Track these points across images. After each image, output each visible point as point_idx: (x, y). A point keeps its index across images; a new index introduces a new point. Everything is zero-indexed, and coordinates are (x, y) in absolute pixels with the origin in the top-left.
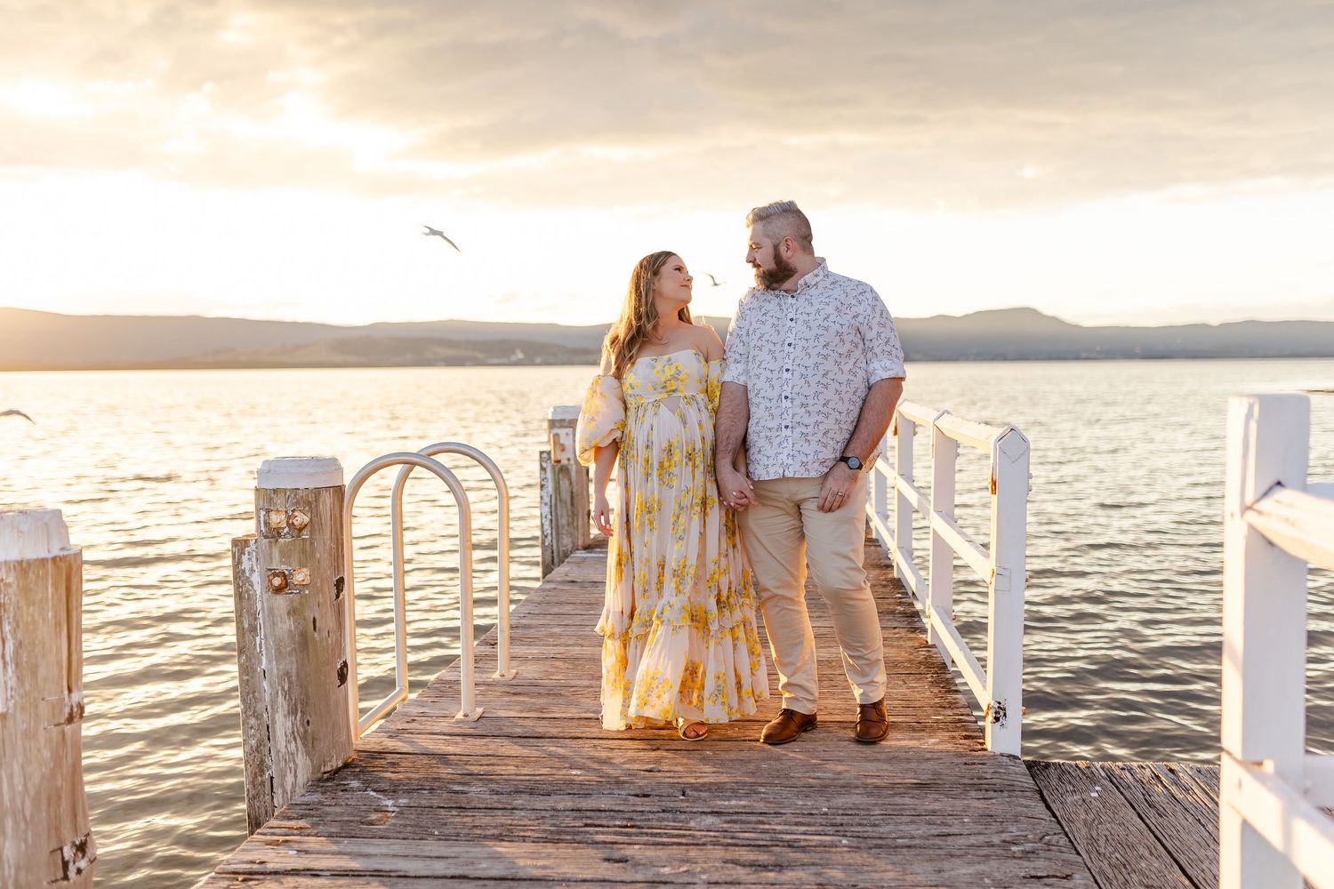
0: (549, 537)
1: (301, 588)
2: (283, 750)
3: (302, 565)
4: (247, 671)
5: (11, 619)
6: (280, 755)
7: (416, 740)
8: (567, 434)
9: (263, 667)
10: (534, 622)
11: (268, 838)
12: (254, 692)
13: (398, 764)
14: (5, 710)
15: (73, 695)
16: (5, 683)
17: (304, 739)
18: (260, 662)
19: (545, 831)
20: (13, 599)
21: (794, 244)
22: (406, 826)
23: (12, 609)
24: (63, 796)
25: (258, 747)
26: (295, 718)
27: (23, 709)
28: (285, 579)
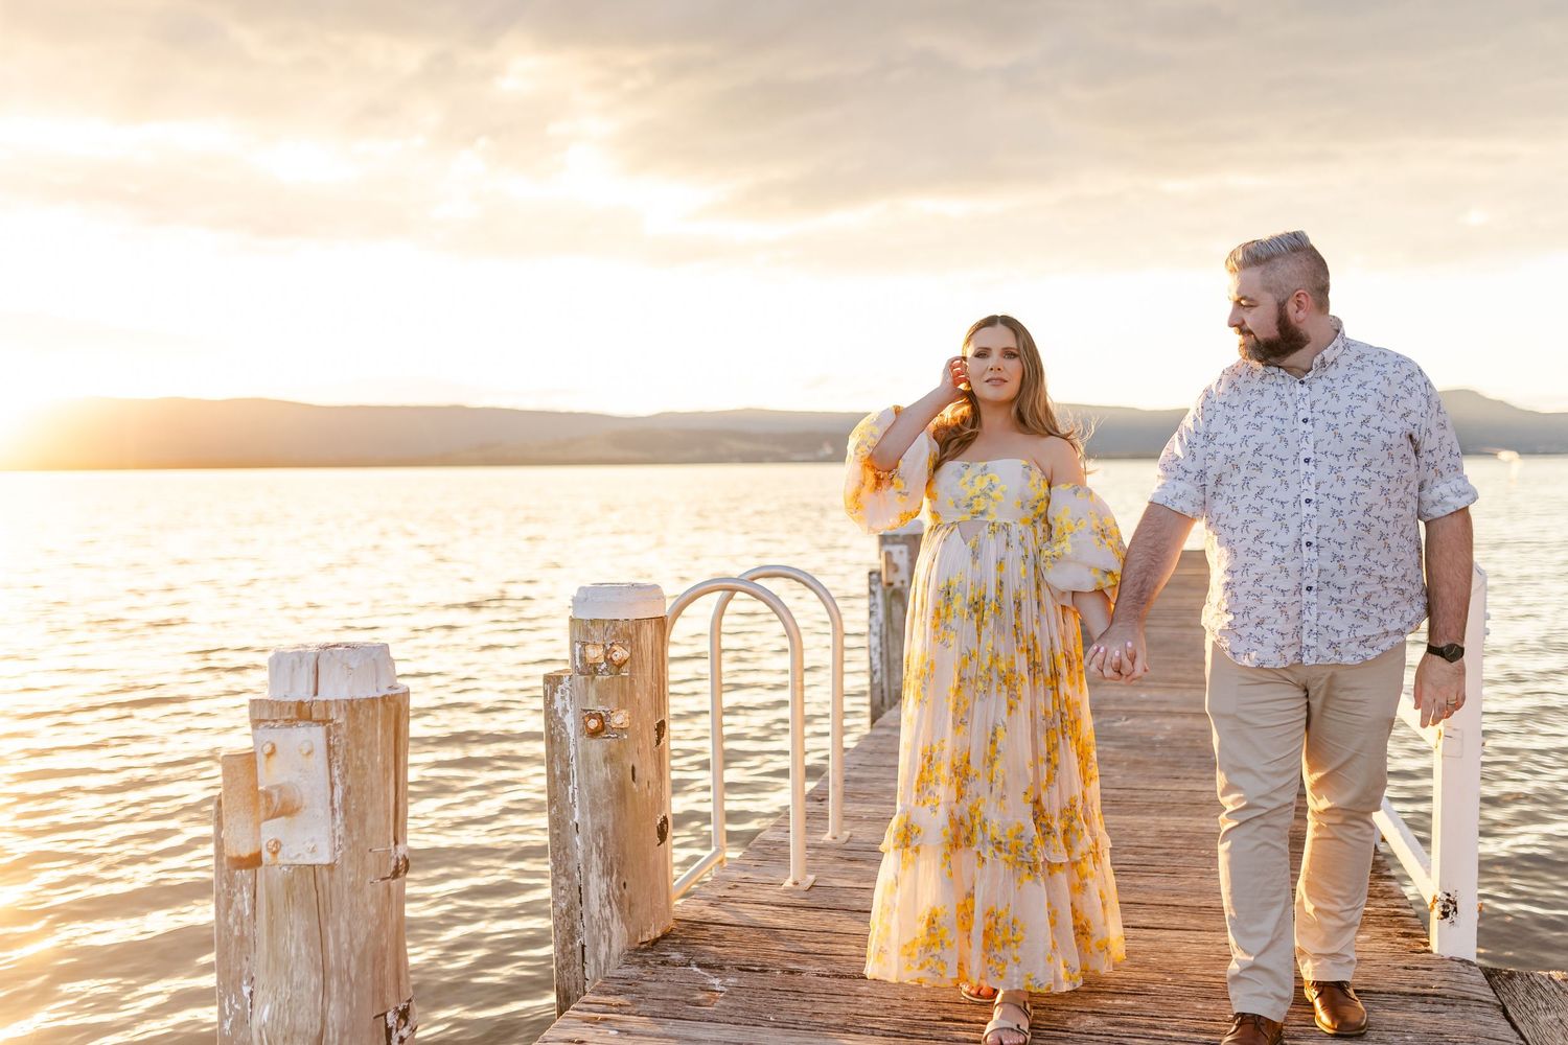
0: (879, 674)
1: (619, 732)
2: (597, 916)
3: (621, 706)
4: (558, 825)
5: (340, 763)
6: (594, 920)
7: (740, 910)
8: (901, 552)
9: (576, 820)
10: (866, 775)
11: (586, 1014)
12: (565, 848)
13: (722, 937)
14: (333, 861)
15: (399, 847)
16: (334, 831)
17: (620, 903)
18: (573, 815)
19: (896, 1023)
20: (343, 741)
21: (1308, 302)
22: (737, 1009)
23: (341, 751)
24: (388, 957)
25: (568, 911)
26: (611, 880)
27: (351, 860)
28: (602, 721)
